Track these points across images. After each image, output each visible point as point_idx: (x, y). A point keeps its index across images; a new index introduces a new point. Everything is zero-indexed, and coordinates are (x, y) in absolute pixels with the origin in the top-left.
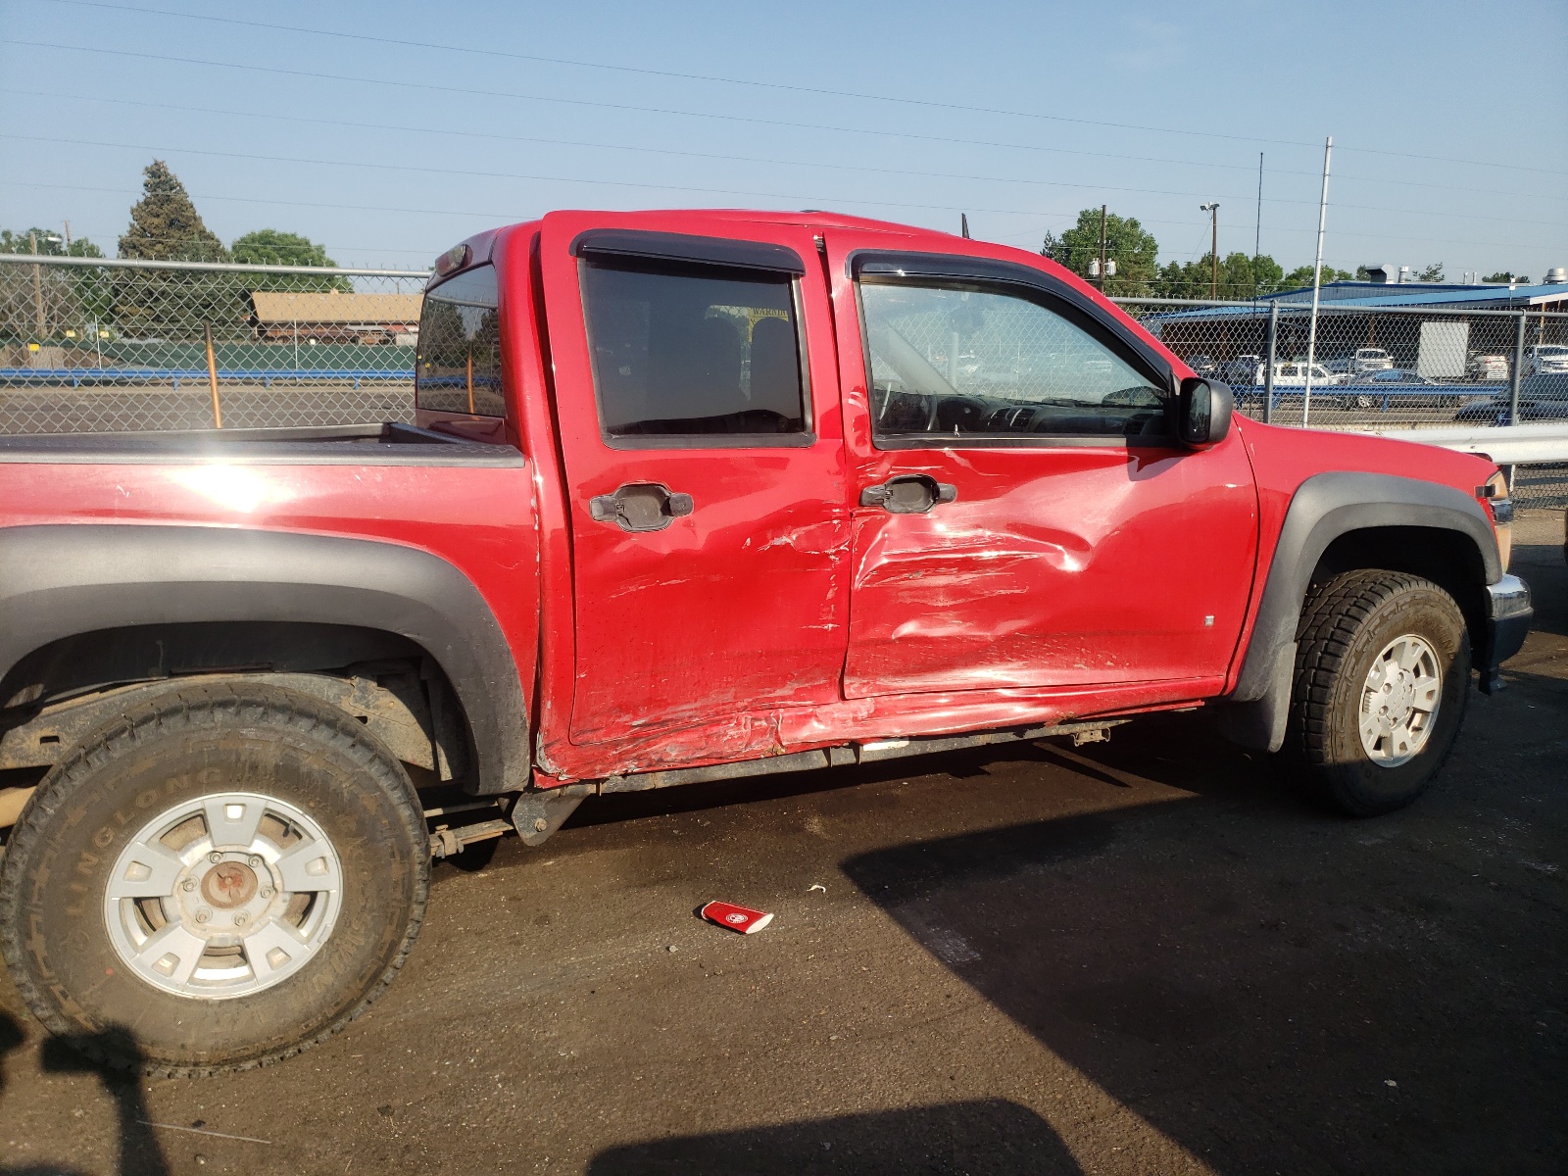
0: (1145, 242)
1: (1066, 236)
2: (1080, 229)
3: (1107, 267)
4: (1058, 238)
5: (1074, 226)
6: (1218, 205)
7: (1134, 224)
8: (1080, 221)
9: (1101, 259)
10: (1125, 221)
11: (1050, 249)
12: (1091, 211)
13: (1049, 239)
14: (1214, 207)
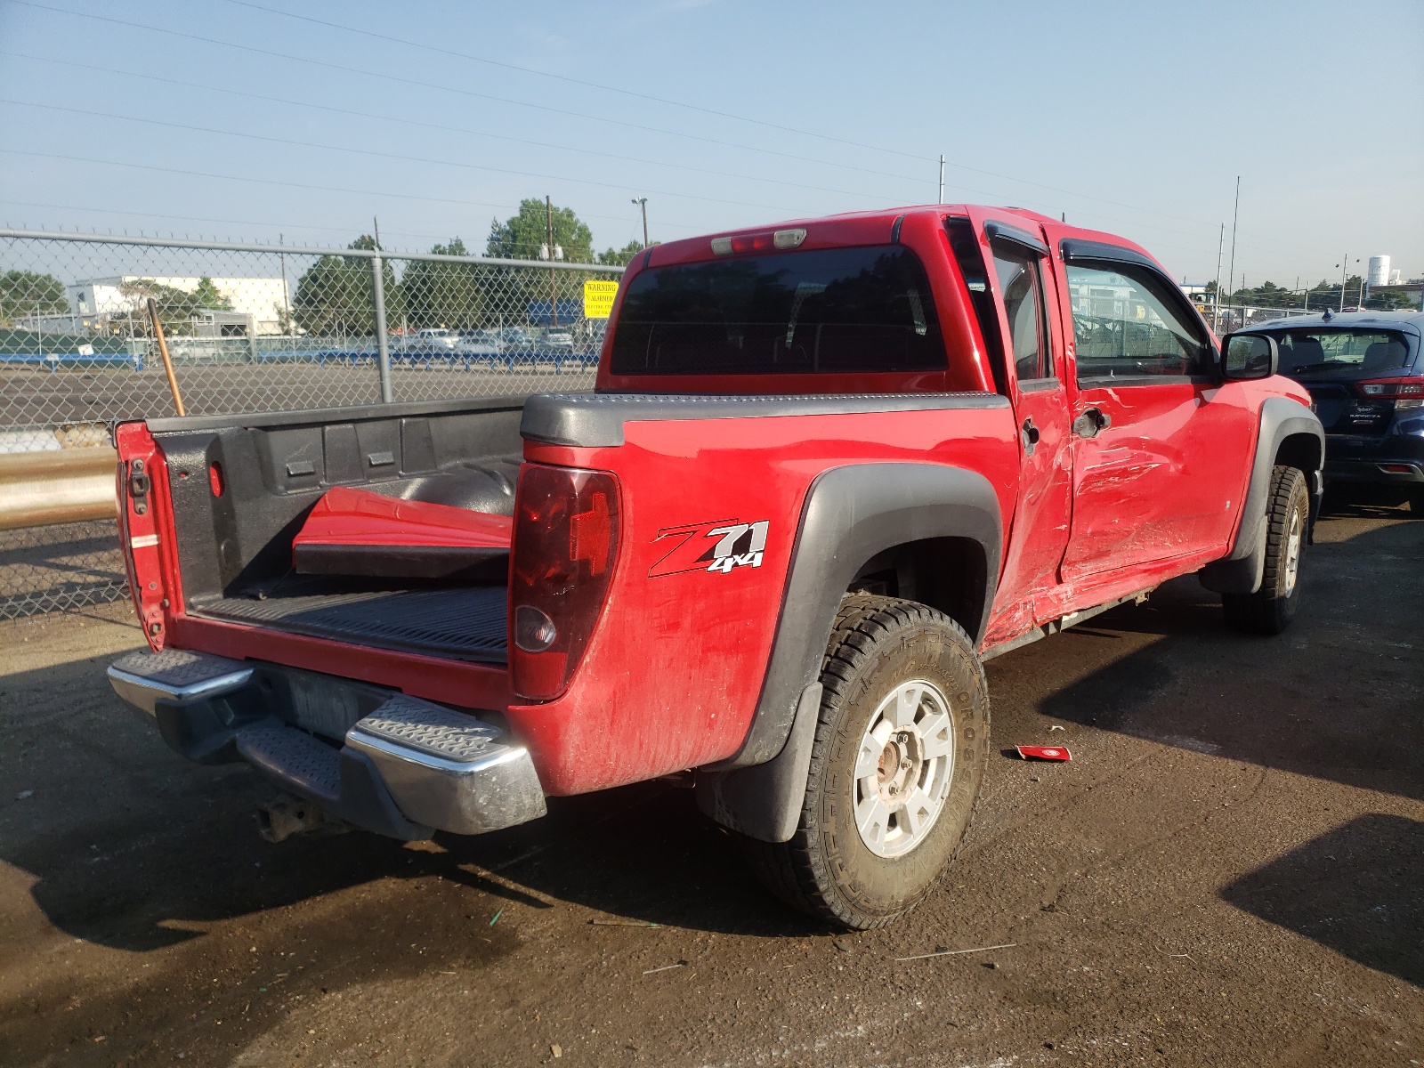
0: (580, 229)
1: (511, 223)
2: (522, 216)
3: (554, 252)
4: (503, 223)
5: (517, 214)
6: (646, 200)
7: (570, 214)
8: (522, 210)
9: (549, 244)
10: (561, 210)
11: (498, 233)
12: (530, 200)
13: (495, 224)
14: (643, 201)
